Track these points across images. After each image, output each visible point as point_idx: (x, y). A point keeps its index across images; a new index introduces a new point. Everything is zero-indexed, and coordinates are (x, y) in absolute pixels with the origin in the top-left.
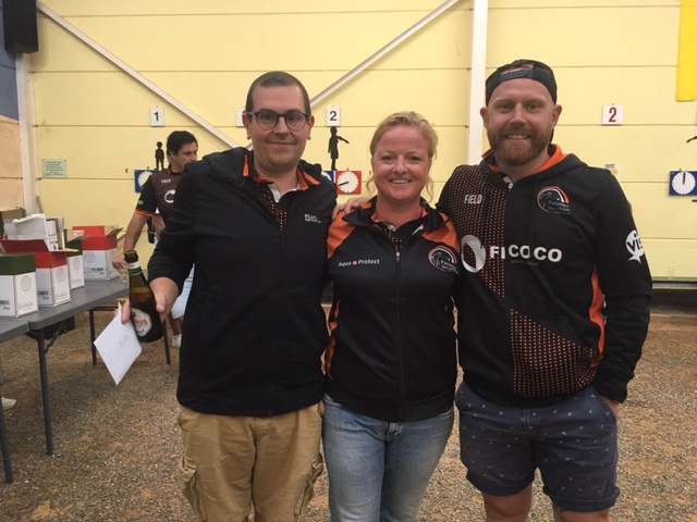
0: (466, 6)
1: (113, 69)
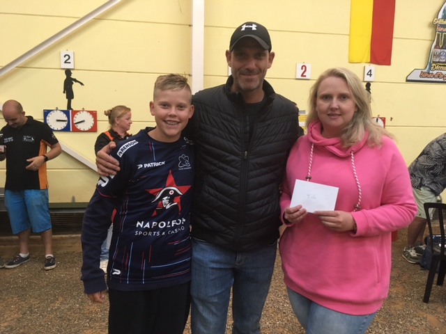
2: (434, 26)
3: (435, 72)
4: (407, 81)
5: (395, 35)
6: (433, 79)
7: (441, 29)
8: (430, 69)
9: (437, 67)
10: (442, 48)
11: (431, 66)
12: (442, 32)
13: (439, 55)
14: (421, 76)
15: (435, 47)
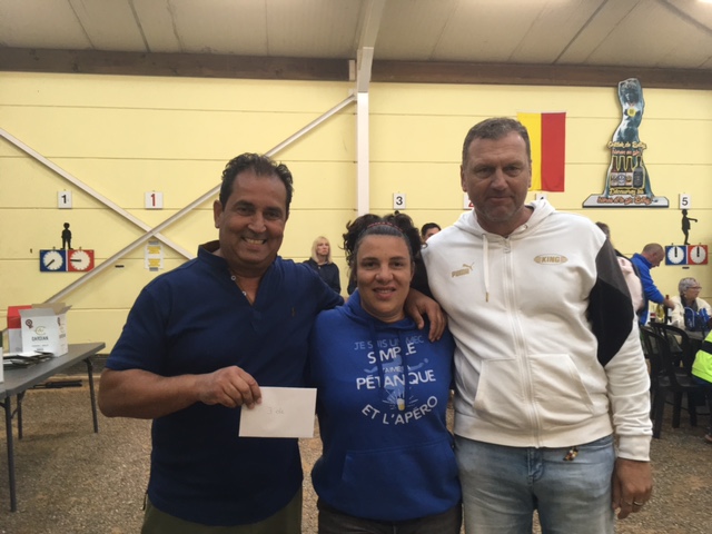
0: (350, 111)
1: (21, 155)
2: (609, 149)
3: (614, 197)
4: (584, 207)
5: (567, 160)
6: (613, 204)
7: (617, 152)
8: (608, 193)
9: (616, 192)
10: (620, 171)
11: (608, 191)
12: (618, 155)
13: (617, 179)
14: (598, 202)
15: (612, 171)
